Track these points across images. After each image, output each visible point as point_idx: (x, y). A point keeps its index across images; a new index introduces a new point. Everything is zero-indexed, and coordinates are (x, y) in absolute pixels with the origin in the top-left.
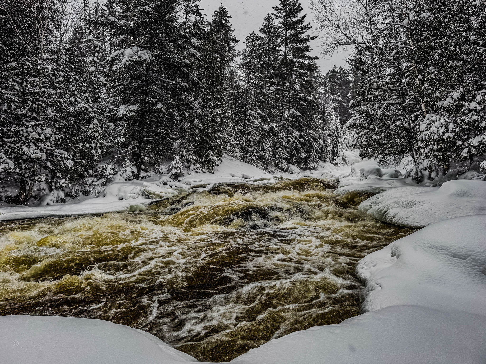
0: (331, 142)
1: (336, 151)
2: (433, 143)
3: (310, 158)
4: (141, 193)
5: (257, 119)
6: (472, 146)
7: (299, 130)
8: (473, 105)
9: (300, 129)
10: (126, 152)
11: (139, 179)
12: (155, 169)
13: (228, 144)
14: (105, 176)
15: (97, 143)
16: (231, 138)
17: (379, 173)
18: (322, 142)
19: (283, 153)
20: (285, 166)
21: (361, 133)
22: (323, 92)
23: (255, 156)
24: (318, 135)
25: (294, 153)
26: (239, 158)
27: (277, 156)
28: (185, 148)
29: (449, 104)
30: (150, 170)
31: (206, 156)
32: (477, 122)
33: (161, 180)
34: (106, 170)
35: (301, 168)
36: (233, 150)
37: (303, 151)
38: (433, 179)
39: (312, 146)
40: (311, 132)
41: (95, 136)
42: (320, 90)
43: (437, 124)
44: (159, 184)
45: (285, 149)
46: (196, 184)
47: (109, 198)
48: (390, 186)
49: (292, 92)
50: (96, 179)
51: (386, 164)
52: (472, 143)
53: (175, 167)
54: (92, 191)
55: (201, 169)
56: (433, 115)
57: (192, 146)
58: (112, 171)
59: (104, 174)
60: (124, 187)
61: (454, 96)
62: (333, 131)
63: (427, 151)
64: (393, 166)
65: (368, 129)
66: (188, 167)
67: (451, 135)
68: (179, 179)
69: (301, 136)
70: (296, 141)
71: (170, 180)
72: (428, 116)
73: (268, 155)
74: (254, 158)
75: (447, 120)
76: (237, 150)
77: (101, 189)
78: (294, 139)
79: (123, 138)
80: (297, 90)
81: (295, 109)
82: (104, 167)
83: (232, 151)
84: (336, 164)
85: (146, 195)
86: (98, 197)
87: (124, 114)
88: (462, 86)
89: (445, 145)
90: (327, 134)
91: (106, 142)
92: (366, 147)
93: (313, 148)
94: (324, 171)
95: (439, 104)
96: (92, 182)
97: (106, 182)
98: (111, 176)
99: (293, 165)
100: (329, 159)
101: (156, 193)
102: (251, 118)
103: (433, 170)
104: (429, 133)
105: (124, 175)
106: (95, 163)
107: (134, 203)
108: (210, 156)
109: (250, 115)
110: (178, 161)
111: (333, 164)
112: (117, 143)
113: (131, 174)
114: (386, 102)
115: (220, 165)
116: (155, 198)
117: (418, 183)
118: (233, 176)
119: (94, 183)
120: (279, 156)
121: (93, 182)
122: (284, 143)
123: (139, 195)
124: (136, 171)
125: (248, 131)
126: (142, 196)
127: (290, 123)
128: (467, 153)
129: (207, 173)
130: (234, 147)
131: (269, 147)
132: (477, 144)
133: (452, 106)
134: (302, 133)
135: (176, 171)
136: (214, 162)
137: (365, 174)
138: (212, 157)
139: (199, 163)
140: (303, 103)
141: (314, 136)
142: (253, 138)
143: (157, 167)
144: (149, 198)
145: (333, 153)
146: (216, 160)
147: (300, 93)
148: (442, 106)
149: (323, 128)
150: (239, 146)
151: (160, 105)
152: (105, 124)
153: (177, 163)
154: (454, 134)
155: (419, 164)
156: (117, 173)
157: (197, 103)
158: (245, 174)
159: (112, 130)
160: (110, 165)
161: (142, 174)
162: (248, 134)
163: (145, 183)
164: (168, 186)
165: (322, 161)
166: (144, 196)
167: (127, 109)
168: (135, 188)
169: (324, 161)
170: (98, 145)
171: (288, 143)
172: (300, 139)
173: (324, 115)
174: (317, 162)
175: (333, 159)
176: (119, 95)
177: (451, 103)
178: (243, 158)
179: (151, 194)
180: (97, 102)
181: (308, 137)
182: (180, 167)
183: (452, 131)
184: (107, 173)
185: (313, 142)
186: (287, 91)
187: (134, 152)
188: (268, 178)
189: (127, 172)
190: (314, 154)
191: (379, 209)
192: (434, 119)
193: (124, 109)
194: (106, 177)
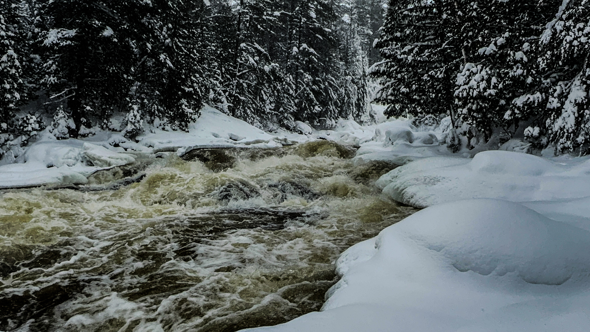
0: (356, 93)
1: (362, 105)
2: (472, 101)
3: (327, 114)
4: (81, 159)
5: (253, 57)
6: (516, 107)
7: (312, 74)
8: (519, 55)
9: (314, 73)
10: (59, 97)
11: (78, 137)
12: (103, 124)
13: (211, 90)
14: (26, 131)
15: (12, 83)
16: (215, 82)
17: (409, 137)
18: (344, 91)
19: (289, 105)
20: (292, 123)
21: (388, 83)
22: (348, 21)
23: (249, 108)
24: (339, 82)
25: (305, 105)
26: (226, 110)
27: (281, 109)
28: (146, 94)
29: (492, 51)
30: (95, 125)
31: (178, 106)
32: (522, 78)
33: (111, 140)
34: (28, 124)
35: (313, 126)
36: (218, 99)
37: (318, 103)
38: (473, 147)
39: (330, 97)
40: (330, 76)
41: (11, 73)
42: (343, 19)
43: (477, 77)
44: (108, 145)
45: (293, 100)
46: (162, 146)
47: (31, 165)
48: (420, 155)
49: (304, 20)
50: (12, 136)
51: (423, 125)
52: (516, 104)
53: (131, 122)
54: (6, 154)
55: (169, 125)
56: (473, 64)
57: (157, 92)
58: (37, 125)
59: (25, 130)
60: (55, 149)
61: (498, 42)
62: (359, 77)
63: (465, 111)
64: (432, 127)
65: (395, 78)
66: (151, 122)
67: (493, 92)
68: (137, 139)
69: (315, 82)
70: (308, 89)
71: (124, 139)
72: (468, 65)
73: (268, 108)
74: (248, 111)
75: (489, 72)
76: (224, 99)
77: (21, 151)
78: (305, 86)
79: (54, 77)
80: (312, 18)
81: (307, 44)
82: (25, 119)
83: (216, 100)
84: (361, 123)
85: (88, 161)
86: (15, 162)
87: (54, 42)
88: (508, 30)
89: (486, 105)
90: (350, 81)
91: (28, 83)
92: (393, 102)
93: (331, 99)
94: (344, 132)
95: (481, 51)
96: (6, 141)
97: (27, 140)
98: (35, 132)
99: (304, 122)
100: (353, 115)
101: (102, 158)
102: (244, 54)
103: (473, 136)
104: (467, 88)
105: (56, 131)
106: (11, 113)
107: (68, 171)
108: (183, 106)
109: (243, 50)
110: (136, 113)
111: (358, 122)
112: (44, 84)
113: (66, 131)
114: (419, 44)
115: (197, 120)
116: (101, 166)
117: (454, 152)
118: (216, 136)
119: (9, 142)
120: (284, 109)
121: (8, 140)
122: (291, 92)
123: (77, 160)
124: (73, 126)
125: (241, 73)
126: (82, 162)
127: (300, 63)
128: (511, 115)
129: (179, 130)
130: (220, 94)
131: (270, 96)
132: (521, 105)
133: (496, 54)
134: (317, 79)
135: (133, 127)
136: (189, 115)
137: (391, 139)
138: (186, 108)
139: (167, 117)
140: (319, 36)
141: (332, 83)
142: (246, 83)
143: (105, 121)
144: (91, 164)
145: (359, 107)
146: (192, 113)
147: (315, 22)
148: (484, 53)
149: (345, 71)
150: (227, 93)
151: (108, 32)
152: (27, 55)
153: (135, 116)
154: (496, 91)
155: (457, 127)
156: (44, 129)
157: (166, 31)
158: (233, 133)
159: (38, 65)
160: (33, 117)
161: (83, 130)
162: (240, 77)
163: (86, 144)
164: (120, 149)
165: (343, 117)
166: (85, 163)
167: (60, 35)
168: (71, 150)
169: (346, 117)
170: (16, 86)
171: (296, 91)
172: (314, 87)
173: (347, 54)
174: (337, 118)
175: (358, 115)
176: (47, 13)
177: (494, 51)
178: (232, 111)
179: (94, 159)
180: (14, 23)
181: (324, 84)
182: (139, 122)
183: (495, 87)
184: (30, 128)
185: (331, 91)
186: (297, 18)
187: (70, 98)
188: (266, 140)
189: (60, 126)
190: (332, 108)
191: (395, 186)
192: (474, 70)
193: (54, 35)
194: (27, 133)
